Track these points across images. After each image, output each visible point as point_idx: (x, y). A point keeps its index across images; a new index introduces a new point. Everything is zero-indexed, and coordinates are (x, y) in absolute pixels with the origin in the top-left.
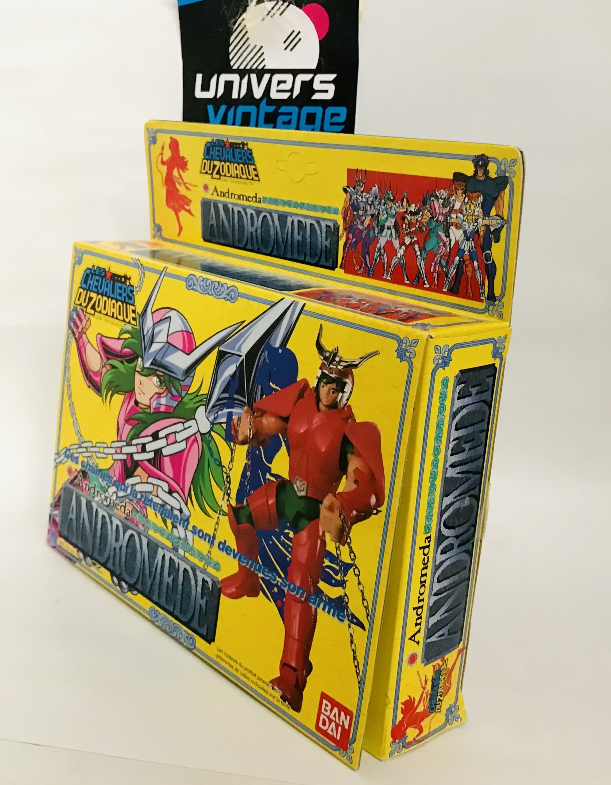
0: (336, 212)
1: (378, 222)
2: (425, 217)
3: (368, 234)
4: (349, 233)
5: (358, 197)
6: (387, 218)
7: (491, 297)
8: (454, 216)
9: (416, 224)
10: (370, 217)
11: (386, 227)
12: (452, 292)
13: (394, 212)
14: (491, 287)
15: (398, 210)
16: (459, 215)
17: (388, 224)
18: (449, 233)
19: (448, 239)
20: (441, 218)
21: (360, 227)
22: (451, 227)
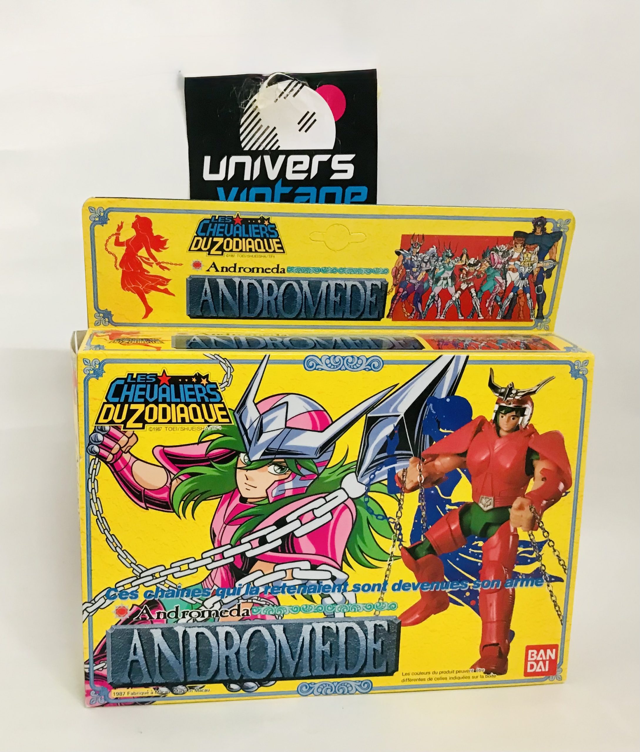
0: (385, 271)
1: (434, 275)
2: (484, 266)
3: (421, 286)
4: (399, 288)
5: (413, 257)
6: (444, 272)
7: (540, 316)
8: (512, 263)
9: (474, 272)
10: (424, 273)
11: (442, 279)
12: (505, 318)
13: (452, 266)
14: (540, 310)
15: (456, 264)
16: (517, 262)
17: (445, 275)
18: (505, 276)
19: (504, 281)
20: (500, 266)
21: (413, 281)
22: (509, 272)
